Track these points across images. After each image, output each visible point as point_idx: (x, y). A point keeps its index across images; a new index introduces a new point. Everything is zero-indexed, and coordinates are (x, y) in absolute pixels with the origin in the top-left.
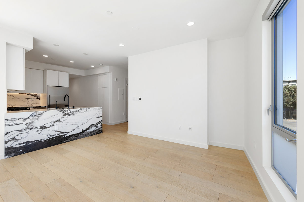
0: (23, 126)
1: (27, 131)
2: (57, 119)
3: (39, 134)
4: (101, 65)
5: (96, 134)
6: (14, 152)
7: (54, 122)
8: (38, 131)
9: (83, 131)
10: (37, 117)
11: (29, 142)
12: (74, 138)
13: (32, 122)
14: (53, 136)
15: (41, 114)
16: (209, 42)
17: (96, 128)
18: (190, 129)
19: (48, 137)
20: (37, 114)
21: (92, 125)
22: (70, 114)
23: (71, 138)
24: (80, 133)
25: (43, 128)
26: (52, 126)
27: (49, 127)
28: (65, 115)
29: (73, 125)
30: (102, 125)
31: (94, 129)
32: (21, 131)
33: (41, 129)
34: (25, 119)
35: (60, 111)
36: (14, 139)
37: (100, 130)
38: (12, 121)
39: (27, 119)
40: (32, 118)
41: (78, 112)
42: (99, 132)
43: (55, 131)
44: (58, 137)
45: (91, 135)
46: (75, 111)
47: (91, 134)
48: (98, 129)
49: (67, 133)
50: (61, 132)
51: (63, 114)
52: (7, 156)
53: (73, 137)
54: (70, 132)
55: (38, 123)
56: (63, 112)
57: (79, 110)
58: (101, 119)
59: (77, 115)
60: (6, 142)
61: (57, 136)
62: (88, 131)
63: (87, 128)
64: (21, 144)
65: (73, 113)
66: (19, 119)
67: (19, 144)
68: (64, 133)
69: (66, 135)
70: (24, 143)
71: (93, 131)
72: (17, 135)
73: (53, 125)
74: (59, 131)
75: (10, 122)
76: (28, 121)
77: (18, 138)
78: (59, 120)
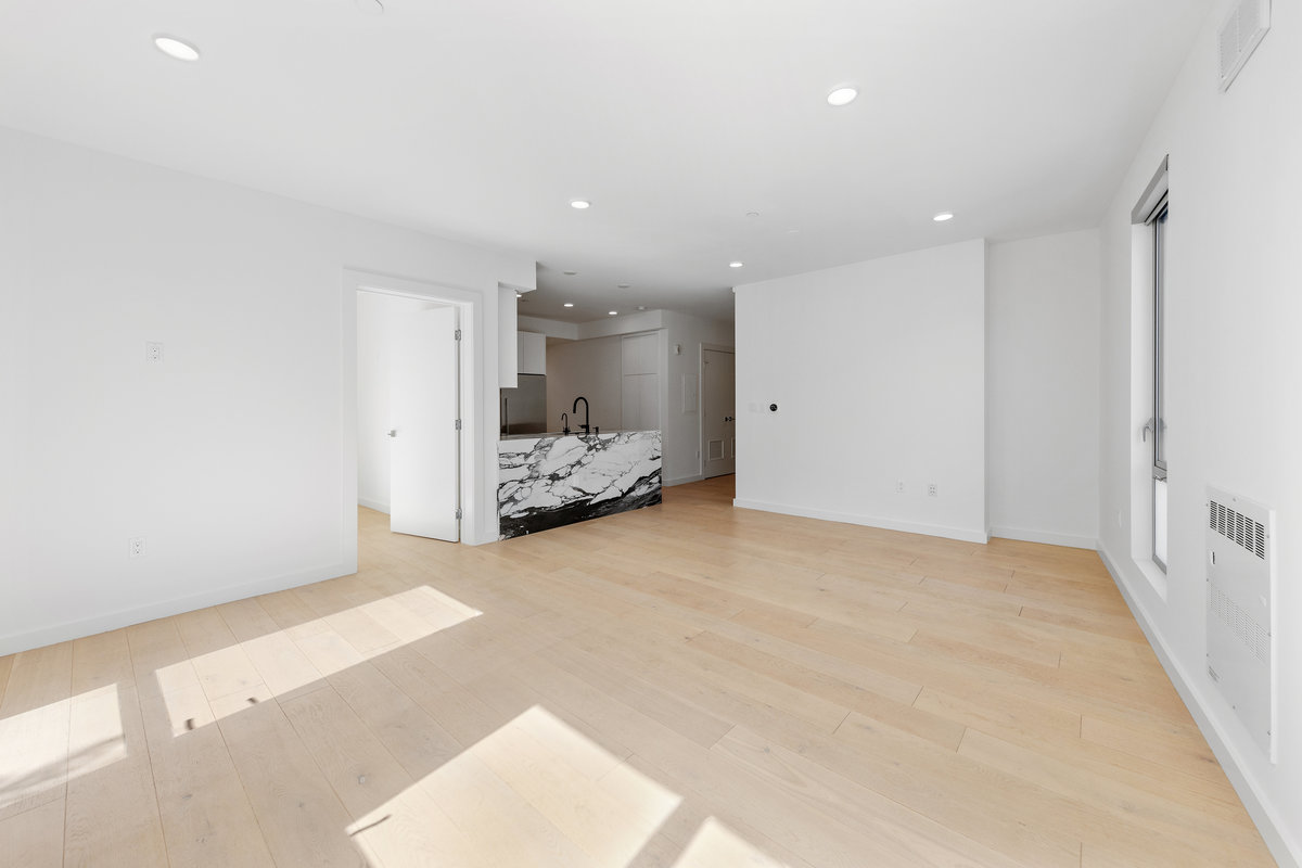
0: (523, 473)
1: (530, 483)
2: (576, 459)
3: (549, 492)
4: (641, 308)
5: (648, 505)
6: (512, 528)
7: (573, 466)
8: (547, 485)
9: (624, 495)
10: (545, 453)
11: (531, 509)
12: (606, 510)
13: (537, 463)
14: (570, 499)
15: (551, 445)
16: (989, 244)
17: (649, 487)
18: (932, 490)
19: (563, 502)
20: (545, 444)
21: (641, 479)
22: (598, 446)
23: (602, 509)
24: (617, 498)
25: (554, 477)
26: (569, 475)
27: (563, 478)
28: (590, 449)
29: (604, 475)
30: (660, 482)
31: (643, 490)
32: (521, 482)
33: (550, 482)
34: (527, 456)
35: (581, 439)
36: (511, 499)
37: (656, 496)
38: (509, 457)
39: (530, 454)
40: (537, 453)
41: (614, 442)
42: (654, 499)
43: (574, 488)
44: (578, 503)
45: (639, 507)
46: (609, 441)
47: (639, 503)
48: (653, 492)
49: (593, 495)
50: (584, 492)
51: (586, 446)
52: (503, 536)
53: (605, 507)
54: (599, 493)
55: (547, 468)
56: (587, 442)
57: (614, 439)
58: (658, 464)
59: (613, 448)
60: (501, 505)
61: (577, 500)
62: (633, 494)
63: (631, 486)
64: (522, 511)
65: (604, 445)
66: (518, 455)
67: (520, 512)
68: (588, 494)
69: (591, 500)
70: (525, 510)
71: (643, 497)
72: (517, 491)
74: (580, 490)
75: (506, 461)
76: (531, 460)
77: (517, 497)
78: (579, 462)
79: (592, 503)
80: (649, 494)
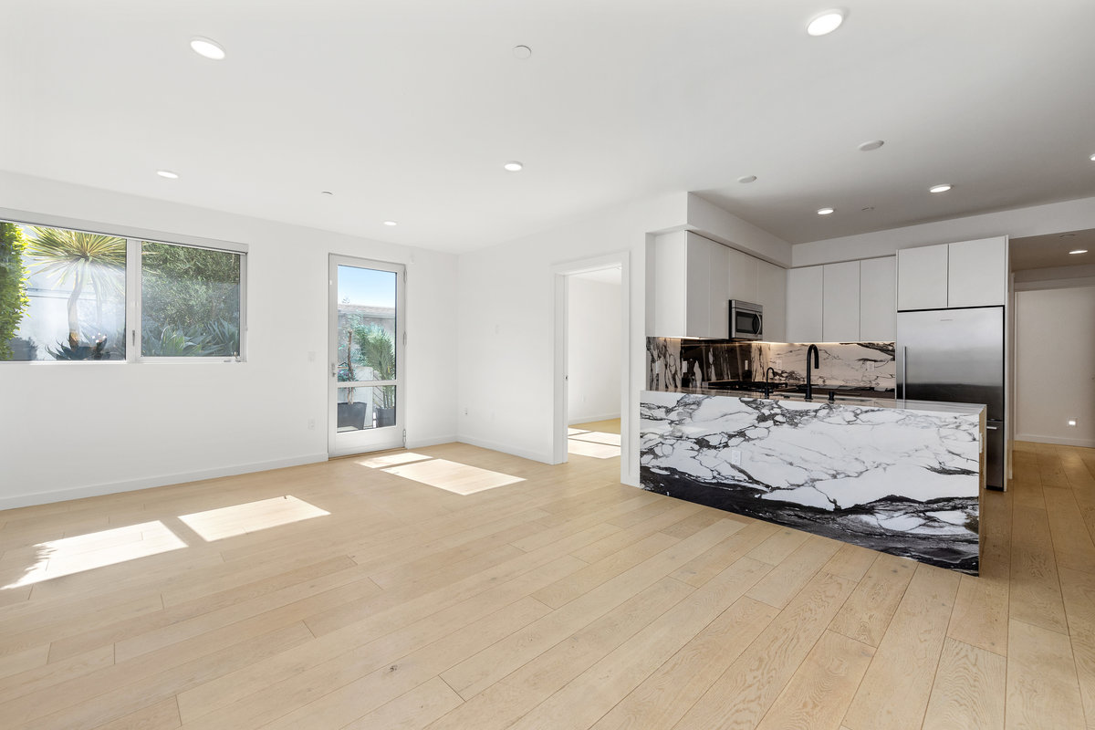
0: (665, 428)
1: (672, 441)
2: (737, 429)
3: (694, 458)
6: (652, 481)
7: (730, 436)
8: (693, 449)
9: (839, 511)
10: (690, 411)
11: (673, 471)
12: (796, 519)
13: (681, 422)
14: (726, 479)
15: (698, 404)
17: (924, 525)
19: (714, 477)
20: (691, 401)
21: (892, 499)
22: (779, 418)
23: (784, 513)
24: (823, 511)
25: (702, 443)
26: (724, 447)
27: (715, 447)
28: (762, 418)
29: (791, 464)
31: (906, 524)
32: (663, 437)
33: (697, 447)
34: (669, 411)
35: (747, 403)
36: (652, 452)
37: (958, 552)
38: (649, 408)
39: (672, 410)
40: (680, 409)
41: (815, 416)
43: (733, 466)
44: (739, 489)
45: (887, 550)
46: (803, 413)
48: (941, 538)
49: (767, 486)
50: (750, 477)
51: (756, 414)
52: (643, 486)
53: (792, 513)
54: (779, 488)
55: (693, 430)
56: (756, 408)
57: (816, 411)
60: (642, 454)
61: (737, 483)
62: (865, 518)
63: (862, 501)
64: (663, 469)
65: (793, 419)
66: (659, 407)
67: (660, 468)
68: (757, 482)
69: (765, 492)
70: (666, 469)
72: (657, 445)
73: (726, 446)
74: (742, 471)
75: (648, 413)
76: (673, 416)
77: (657, 451)
78: (741, 434)
79: (764, 497)
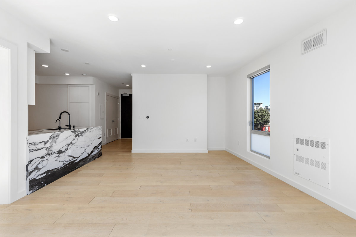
0: (44, 152)
1: (48, 157)
2: (70, 142)
3: (57, 160)
5: (98, 158)
6: (36, 185)
7: (68, 145)
8: (56, 157)
9: (89, 155)
10: (55, 140)
11: (48, 171)
12: (82, 163)
13: (51, 146)
14: (67, 162)
15: (58, 136)
17: (98, 150)
18: (195, 141)
19: (64, 164)
20: (55, 136)
21: (95, 147)
22: (79, 135)
24: (87, 157)
25: (60, 152)
26: (67, 150)
27: (64, 152)
28: (76, 136)
29: (82, 148)
30: (101, 147)
31: (96, 152)
32: (42, 157)
33: (58, 155)
34: (45, 143)
35: (72, 132)
36: (37, 168)
37: (100, 153)
38: (35, 145)
39: (47, 142)
40: (51, 141)
41: (85, 132)
42: (100, 155)
43: (69, 156)
44: (71, 163)
45: (94, 159)
46: (84, 132)
48: (99, 152)
49: (77, 157)
50: (73, 157)
51: (74, 135)
52: (31, 191)
53: (82, 162)
54: (79, 156)
55: (56, 148)
56: (75, 133)
57: (86, 131)
58: (100, 140)
59: (85, 135)
61: (70, 161)
62: (92, 154)
63: (91, 151)
64: (43, 174)
65: (82, 133)
66: (41, 143)
67: (41, 175)
68: (75, 158)
69: (76, 160)
70: (44, 173)
71: (96, 155)
72: (39, 163)
73: (67, 149)
74: (72, 156)
75: (33, 147)
76: (48, 145)
77: (40, 166)
78: (71, 143)
79: (77, 161)
80: (97, 153)
